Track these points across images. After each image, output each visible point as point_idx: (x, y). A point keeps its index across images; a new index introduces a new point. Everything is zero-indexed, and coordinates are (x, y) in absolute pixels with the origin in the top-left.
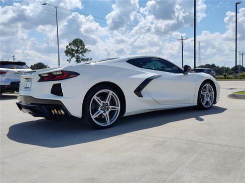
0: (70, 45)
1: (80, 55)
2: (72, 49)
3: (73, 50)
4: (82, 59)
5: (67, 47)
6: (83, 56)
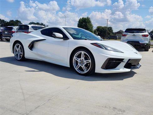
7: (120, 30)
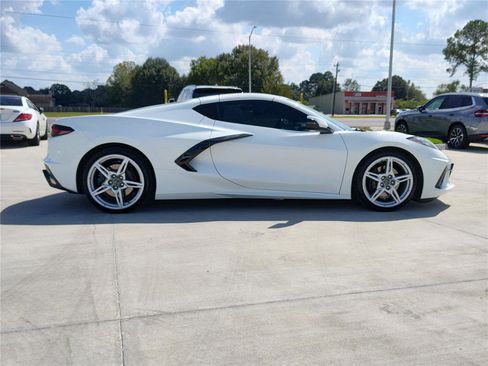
0: (457, 35)
1: (479, 59)
2: (460, 45)
3: (463, 47)
4: (482, 68)
5: (449, 41)
6: (485, 59)
7: (3, 80)
